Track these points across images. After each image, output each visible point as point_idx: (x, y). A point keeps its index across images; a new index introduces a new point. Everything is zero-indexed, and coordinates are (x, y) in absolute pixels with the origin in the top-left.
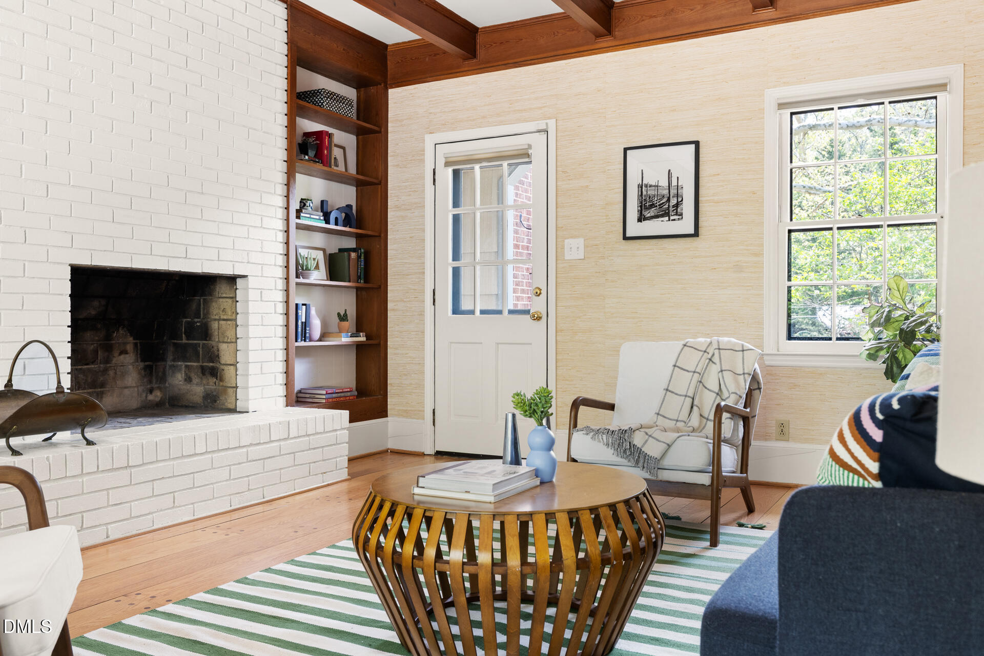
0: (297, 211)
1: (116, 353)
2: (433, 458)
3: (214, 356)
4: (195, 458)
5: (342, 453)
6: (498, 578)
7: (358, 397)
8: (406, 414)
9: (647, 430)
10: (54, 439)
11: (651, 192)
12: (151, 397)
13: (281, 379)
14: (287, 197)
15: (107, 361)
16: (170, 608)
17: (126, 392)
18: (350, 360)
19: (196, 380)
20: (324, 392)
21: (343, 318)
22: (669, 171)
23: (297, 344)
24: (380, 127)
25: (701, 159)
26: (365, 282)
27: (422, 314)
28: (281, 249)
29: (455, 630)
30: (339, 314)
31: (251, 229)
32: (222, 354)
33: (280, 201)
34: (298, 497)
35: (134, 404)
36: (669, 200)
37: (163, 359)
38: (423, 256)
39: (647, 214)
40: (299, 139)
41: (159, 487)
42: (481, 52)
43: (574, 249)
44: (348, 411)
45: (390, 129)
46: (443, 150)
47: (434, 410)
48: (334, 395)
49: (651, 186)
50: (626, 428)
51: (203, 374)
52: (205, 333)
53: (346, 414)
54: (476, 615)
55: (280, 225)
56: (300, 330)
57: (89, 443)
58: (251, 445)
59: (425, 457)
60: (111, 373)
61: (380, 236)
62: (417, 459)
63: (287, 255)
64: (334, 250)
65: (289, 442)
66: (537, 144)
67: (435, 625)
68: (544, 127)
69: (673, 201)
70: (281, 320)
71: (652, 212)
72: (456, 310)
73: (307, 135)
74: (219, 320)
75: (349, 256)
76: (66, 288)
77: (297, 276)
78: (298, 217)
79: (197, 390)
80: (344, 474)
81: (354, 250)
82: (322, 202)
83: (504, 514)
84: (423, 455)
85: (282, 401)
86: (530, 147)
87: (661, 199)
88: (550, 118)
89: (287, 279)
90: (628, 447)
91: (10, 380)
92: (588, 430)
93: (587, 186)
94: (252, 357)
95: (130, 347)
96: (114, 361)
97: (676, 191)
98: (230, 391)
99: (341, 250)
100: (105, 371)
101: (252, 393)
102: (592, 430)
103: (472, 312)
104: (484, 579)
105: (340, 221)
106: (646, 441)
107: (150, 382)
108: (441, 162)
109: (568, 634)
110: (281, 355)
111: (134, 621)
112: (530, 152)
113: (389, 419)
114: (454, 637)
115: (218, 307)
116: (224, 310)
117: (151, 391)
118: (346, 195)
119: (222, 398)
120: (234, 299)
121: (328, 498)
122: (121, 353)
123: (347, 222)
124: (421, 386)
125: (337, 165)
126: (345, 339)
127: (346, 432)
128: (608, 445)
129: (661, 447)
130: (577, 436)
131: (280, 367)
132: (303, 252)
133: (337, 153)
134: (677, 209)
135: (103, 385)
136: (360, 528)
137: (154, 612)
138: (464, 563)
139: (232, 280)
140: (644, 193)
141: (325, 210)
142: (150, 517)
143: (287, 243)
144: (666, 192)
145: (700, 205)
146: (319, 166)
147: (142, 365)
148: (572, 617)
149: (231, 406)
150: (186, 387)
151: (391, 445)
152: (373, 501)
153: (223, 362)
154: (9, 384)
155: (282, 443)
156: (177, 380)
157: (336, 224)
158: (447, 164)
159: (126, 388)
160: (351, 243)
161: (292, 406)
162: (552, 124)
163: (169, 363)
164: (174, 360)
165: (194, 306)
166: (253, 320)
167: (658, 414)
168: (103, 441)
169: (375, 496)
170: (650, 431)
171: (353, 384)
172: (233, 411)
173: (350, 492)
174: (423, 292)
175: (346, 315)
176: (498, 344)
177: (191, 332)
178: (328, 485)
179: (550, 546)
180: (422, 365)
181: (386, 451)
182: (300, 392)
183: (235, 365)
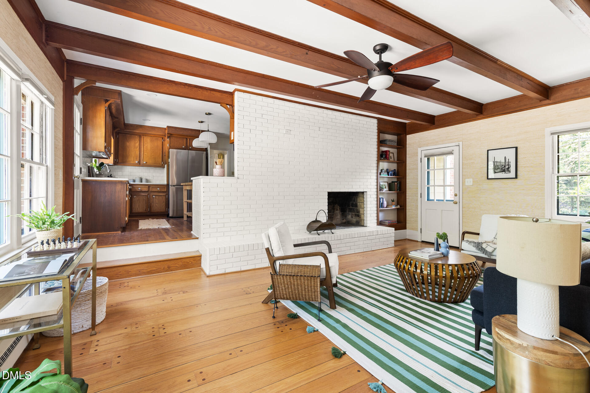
0: (380, 173)
1: (335, 210)
2: (421, 243)
3: (358, 212)
4: (355, 238)
5: (393, 239)
6: (429, 278)
7: (397, 223)
8: (413, 229)
9: (487, 243)
10: (325, 232)
11: (498, 164)
12: (343, 221)
13: (376, 218)
14: (377, 170)
15: (334, 212)
16: (352, 273)
17: (338, 220)
18: (395, 213)
19: (354, 217)
20: (387, 222)
21: (393, 201)
22: (505, 157)
23: (380, 209)
24: (404, 147)
25: (518, 153)
26: (400, 191)
27: (417, 200)
28: (375, 184)
29: (419, 289)
30: (392, 200)
31: (368, 179)
32: (360, 211)
33: (375, 171)
34: (380, 250)
35: (339, 222)
36: (505, 166)
37: (346, 212)
38: (417, 183)
39: (496, 171)
40: (380, 153)
41: (348, 245)
42: (436, 123)
43: (469, 182)
44: (394, 228)
45: (407, 147)
46: (424, 152)
47: (421, 229)
48: (390, 223)
49: (498, 162)
50: (480, 242)
51: (356, 216)
52: (356, 206)
53: (394, 229)
54: (424, 286)
55: (375, 178)
56: (381, 205)
57: (333, 233)
58: (368, 236)
59: (419, 242)
60: (334, 215)
61: (404, 178)
62: (415, 242)
63: (377, 185)
64: (390, 182)
65: (378, 236)
66: (456, 149)
67: (414, 287)
68: (458, 144)
69: (507, 167)
70: (375, 203)
71: (498, 170)
72: (428, 200)
73: (383, 152)
74: (360, 202)
75: (395, 184)
76: (327, 197)
77: (380, 191)
78: (380, 175)
79: (354, 220)
80: (393, 245)
81: (396, 182)
82: (387, 169)
83: (431, 263)
84: (417, 241)
85: (376, 224)
86: (453, 150)
87: (502, 166)
88: (460, 141)
89: (377, 192)
90: (480, 248)
91: (316, 218)
92: (467, 241)
93: (474, 162)
94: (368, 212)
95: (338, 209)
96: (335, 212)
97: (508, 164)
98: (362, 221)
99: (392, 182)
100: (333, 214)
101: (368, 222)
102: (469, 241)
103: (433, 200)
104: (425, 277)
105: (392, 174)
106: (487, 247)
107: (343, 217)
108: (423, 156)
109: (454, 296)
110: (376, 212)
111: (345, 274)
112: (453, 152)
113: (407, 230)
114: (419, 291)
115: (359, 199)
116: (361, 200)
117: (343, 219)
118: (394, 167)
119: (360, 222)
120: (363, 197)
121: (389, 252)
122: (336, 210)
123: (394, 174)
124: (417, 221)
125: (391, 158)
126: (393, 207)
127: (394, 234)
128: (474, 246)
129: (492, 249)
130: (463, 243)
131: (375, 215)
132: (382, 183)
133: (391, 155)
134: (508, 170)
135: (333, 218)
136: (396, 261)
137: (349, 273)
138: (420, 273)
139: (363, 193)
140: (495, 164)
141: (388, 172)
142: (345, 251)
143: (377, 182)
144: (504, 164)
145: (518, 168)
146: (386, 160)
147: (341, 213)
148: (450, 290)
149: (363, 225)
150: (351, 219)
151: (407, 237)
152: (399, 256)
153: (361, 213)
154: (316, 219)
155: (376, 236)
156: (349, 217)
157: (391, 176)
158: (425, 156)
159: (338, 219)
160: (396, 180)
161: (379, 225)
162: (461, 143)
163: (347, 213)
164: (348, 212)
165: (353, 199)
166: (368, 203)
167: (495, 238)
168: (335, 233)
169: (399, 255)
170: (488, 244)
171: (396, 219)
172: (363, 226)
173: (395, 250)
174: (417, 194)
175: (394, 200)
176: (442, 210)
177: (353, 205)
178: (389, 248)
179: (450, 272)
180: (417, 215)
181: (406, 239)
182: (381, 221)
183: (364, 214)
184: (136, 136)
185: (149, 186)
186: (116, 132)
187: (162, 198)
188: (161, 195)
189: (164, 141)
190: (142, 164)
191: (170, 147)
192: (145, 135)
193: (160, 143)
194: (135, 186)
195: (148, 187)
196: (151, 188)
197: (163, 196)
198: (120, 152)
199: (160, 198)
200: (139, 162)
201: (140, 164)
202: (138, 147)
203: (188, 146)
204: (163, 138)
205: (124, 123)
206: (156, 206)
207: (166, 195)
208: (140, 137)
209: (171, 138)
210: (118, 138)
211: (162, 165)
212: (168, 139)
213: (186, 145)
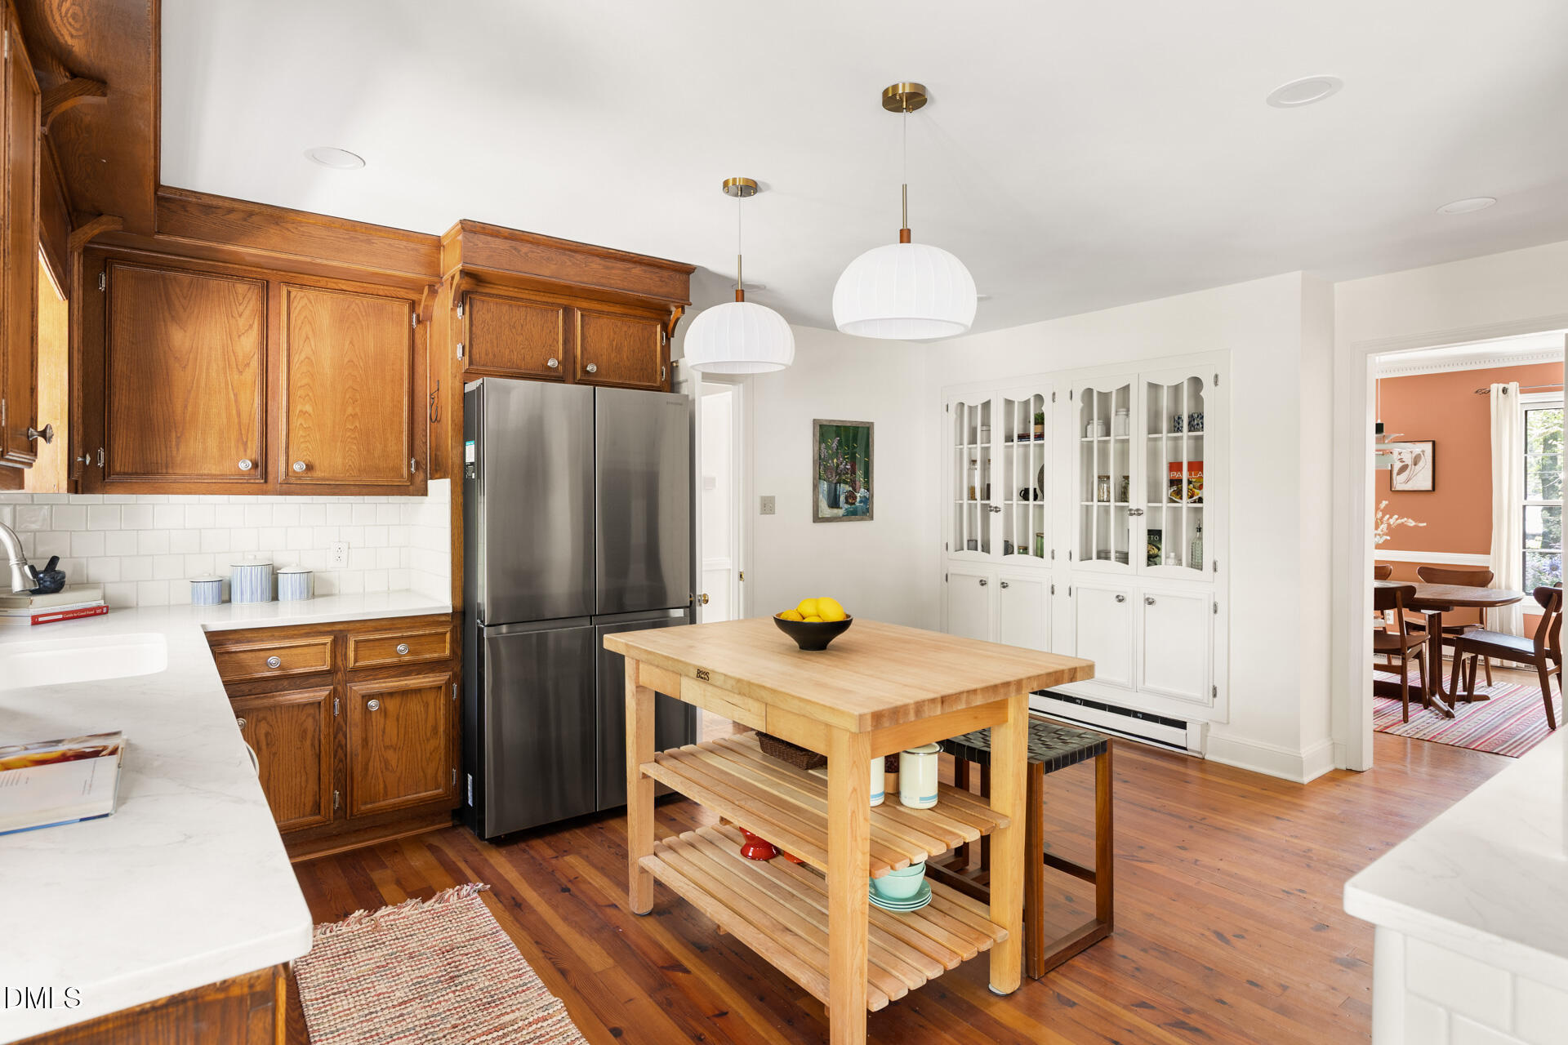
184: (241, 288)
185: (339, 633)
186: (87, 252)
187: (427, 705)
188: (417, 691)
189: (419, 322)
190: (282, 477)
191: (471, 363)
192: (299, 277)
193: (395, 337)
194: (238, 642)
195: (334, 642)
196: (352, 645)
197: (430, 697)
198: (122, 400)
199: (414, 705)
200: (262, 467)
201: (265, 476)
202: (255, 363)
203: (575, 357)
204: (413, 305)
205: (158, 185)
206: (386, 762)
207: (449, 683)
208: (266, 289)
209: (478, 305)
210: (107, 297)
211: (411, 476)
212: (459, 311)
213: (565, 352)
